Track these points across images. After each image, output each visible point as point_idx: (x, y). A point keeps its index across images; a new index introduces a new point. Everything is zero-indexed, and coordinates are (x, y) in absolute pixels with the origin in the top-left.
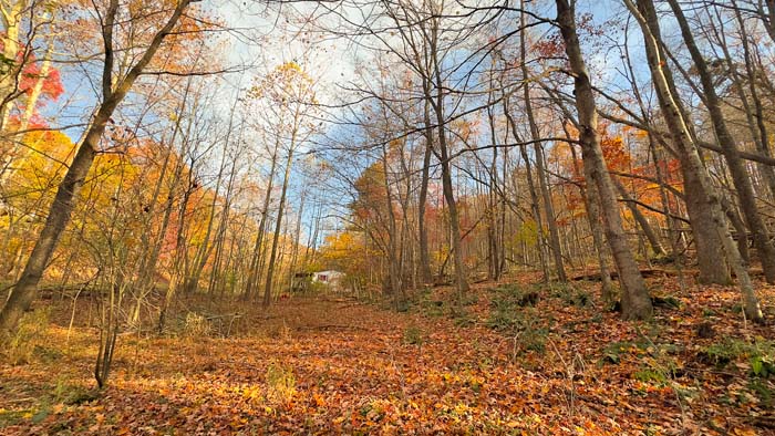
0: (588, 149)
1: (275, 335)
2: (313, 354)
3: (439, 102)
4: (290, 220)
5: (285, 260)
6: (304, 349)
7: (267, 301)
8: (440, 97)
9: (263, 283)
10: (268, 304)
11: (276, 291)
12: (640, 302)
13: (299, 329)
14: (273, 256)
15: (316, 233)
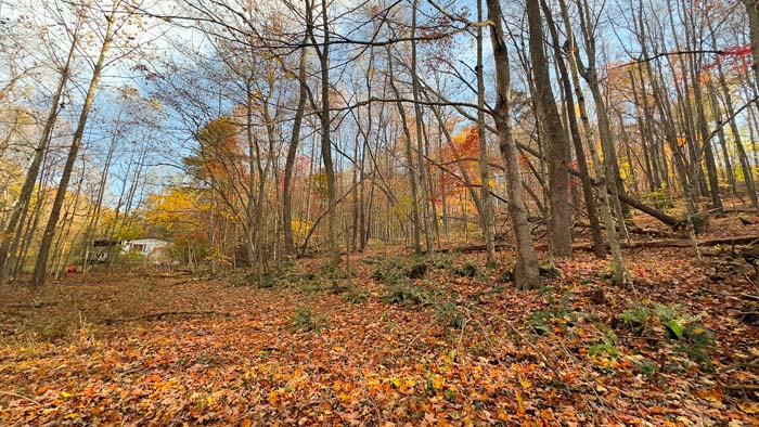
0: (501, 121)
1: (58, 336)
2: (146, 366)
3: (326, 50)
4: (88, 167)
5: (77, 222)
6: (125, 360)
7: (39, 278)
8: (326, 44)
9: (33, 251)
10: (42, 282)
11: (57, 265)
12: (533, 272)
13: (109, 322)
14: (55, 213)
15: (133, 189)
